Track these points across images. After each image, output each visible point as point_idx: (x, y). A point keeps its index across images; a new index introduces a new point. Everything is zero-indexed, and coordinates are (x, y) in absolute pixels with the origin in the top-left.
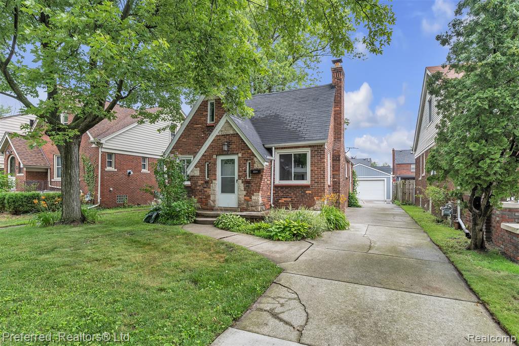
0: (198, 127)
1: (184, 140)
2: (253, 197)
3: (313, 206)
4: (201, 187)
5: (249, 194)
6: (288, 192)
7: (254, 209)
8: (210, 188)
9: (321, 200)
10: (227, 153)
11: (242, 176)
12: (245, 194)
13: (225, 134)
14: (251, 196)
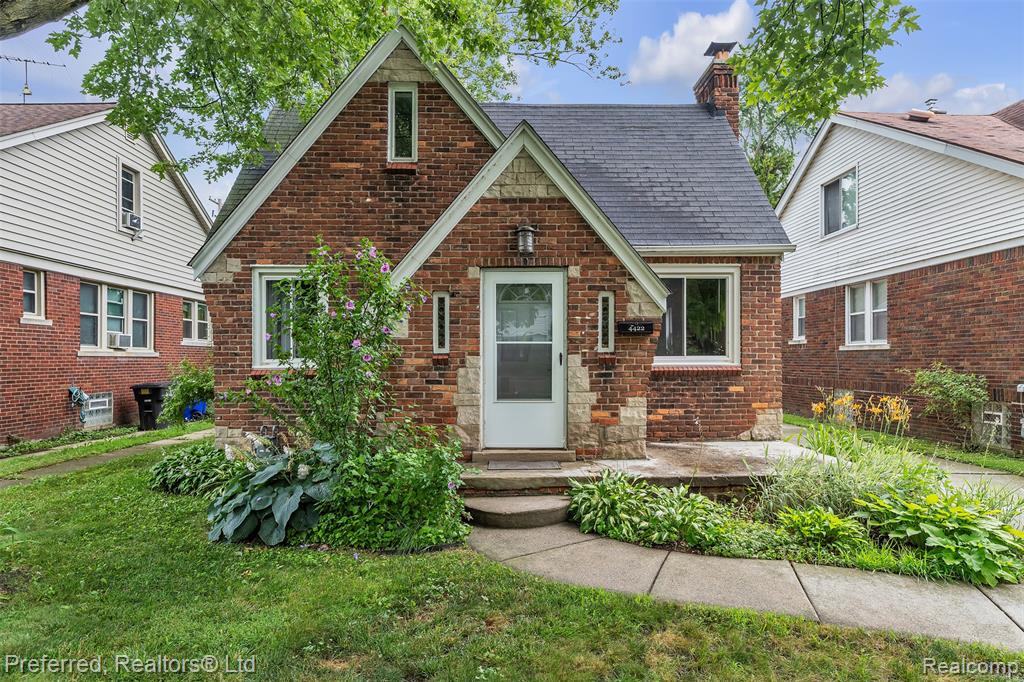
0: (350, 171)
1: (287, 210)
2: (624, 412)
3: (748, 428)
4: (417, 381)
5: (609, 399)
6: (674, 390)
7: (629, 449)
8: (455, 383)
9: (772, 411)
10: (526, 262)
11: (583, 342)
12: (595, 402)
13: (515, 195)
14: (617, 408)
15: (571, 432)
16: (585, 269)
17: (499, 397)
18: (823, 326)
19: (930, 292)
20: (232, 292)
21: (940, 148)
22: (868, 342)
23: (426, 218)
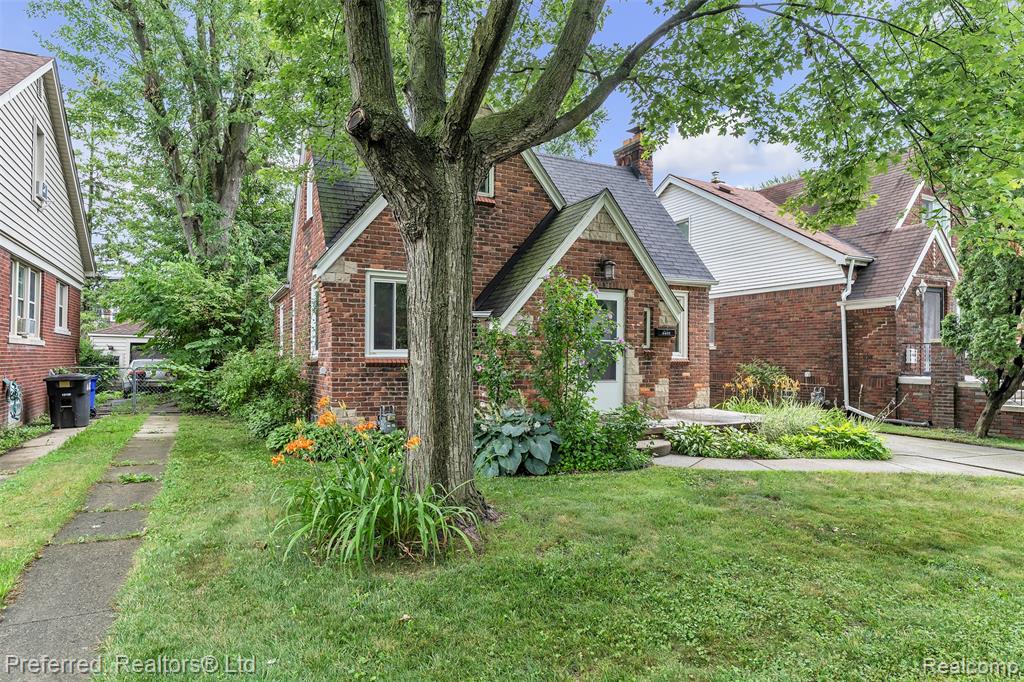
2: (658, 388)
3: (692, 400)
5: (649, 381)
7: (660, 412)
9: (704, 389)
10: (604, 285)
11: (636, 341)
12: (642, 381)
13: (598, 238)
14: (653, 385)
16: (637, 292)
19: (747, 312)
20: (349, 290)
21: (756, 218)
23: (502, 242)
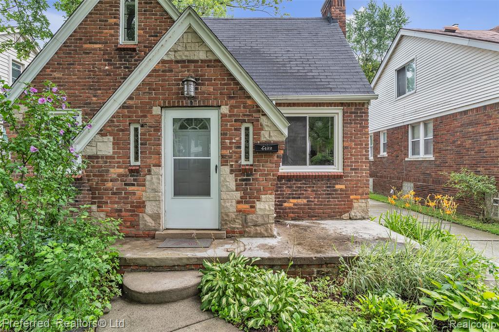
0: (95, 49)
1: (56, 75)
2: (259, 205)
3: (348, 211)
4: (119, 184)
5: (249, 197)
6: (300, 187)
7: (262, 230)
8: (144, 185)
9: (363, 201)
10: (191, 103)
11: (231, 157)
12: (239, 198)
13: (184, 58)
14: (254, 202)
15: (224, 219)
16: (232, 108)
17: (175, 194)
18: (396, 147)
19: (459, 127)
22: (421, 156)
